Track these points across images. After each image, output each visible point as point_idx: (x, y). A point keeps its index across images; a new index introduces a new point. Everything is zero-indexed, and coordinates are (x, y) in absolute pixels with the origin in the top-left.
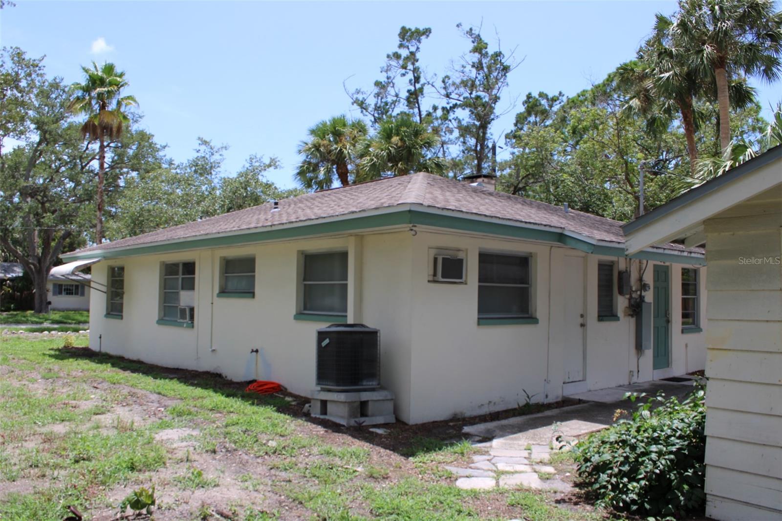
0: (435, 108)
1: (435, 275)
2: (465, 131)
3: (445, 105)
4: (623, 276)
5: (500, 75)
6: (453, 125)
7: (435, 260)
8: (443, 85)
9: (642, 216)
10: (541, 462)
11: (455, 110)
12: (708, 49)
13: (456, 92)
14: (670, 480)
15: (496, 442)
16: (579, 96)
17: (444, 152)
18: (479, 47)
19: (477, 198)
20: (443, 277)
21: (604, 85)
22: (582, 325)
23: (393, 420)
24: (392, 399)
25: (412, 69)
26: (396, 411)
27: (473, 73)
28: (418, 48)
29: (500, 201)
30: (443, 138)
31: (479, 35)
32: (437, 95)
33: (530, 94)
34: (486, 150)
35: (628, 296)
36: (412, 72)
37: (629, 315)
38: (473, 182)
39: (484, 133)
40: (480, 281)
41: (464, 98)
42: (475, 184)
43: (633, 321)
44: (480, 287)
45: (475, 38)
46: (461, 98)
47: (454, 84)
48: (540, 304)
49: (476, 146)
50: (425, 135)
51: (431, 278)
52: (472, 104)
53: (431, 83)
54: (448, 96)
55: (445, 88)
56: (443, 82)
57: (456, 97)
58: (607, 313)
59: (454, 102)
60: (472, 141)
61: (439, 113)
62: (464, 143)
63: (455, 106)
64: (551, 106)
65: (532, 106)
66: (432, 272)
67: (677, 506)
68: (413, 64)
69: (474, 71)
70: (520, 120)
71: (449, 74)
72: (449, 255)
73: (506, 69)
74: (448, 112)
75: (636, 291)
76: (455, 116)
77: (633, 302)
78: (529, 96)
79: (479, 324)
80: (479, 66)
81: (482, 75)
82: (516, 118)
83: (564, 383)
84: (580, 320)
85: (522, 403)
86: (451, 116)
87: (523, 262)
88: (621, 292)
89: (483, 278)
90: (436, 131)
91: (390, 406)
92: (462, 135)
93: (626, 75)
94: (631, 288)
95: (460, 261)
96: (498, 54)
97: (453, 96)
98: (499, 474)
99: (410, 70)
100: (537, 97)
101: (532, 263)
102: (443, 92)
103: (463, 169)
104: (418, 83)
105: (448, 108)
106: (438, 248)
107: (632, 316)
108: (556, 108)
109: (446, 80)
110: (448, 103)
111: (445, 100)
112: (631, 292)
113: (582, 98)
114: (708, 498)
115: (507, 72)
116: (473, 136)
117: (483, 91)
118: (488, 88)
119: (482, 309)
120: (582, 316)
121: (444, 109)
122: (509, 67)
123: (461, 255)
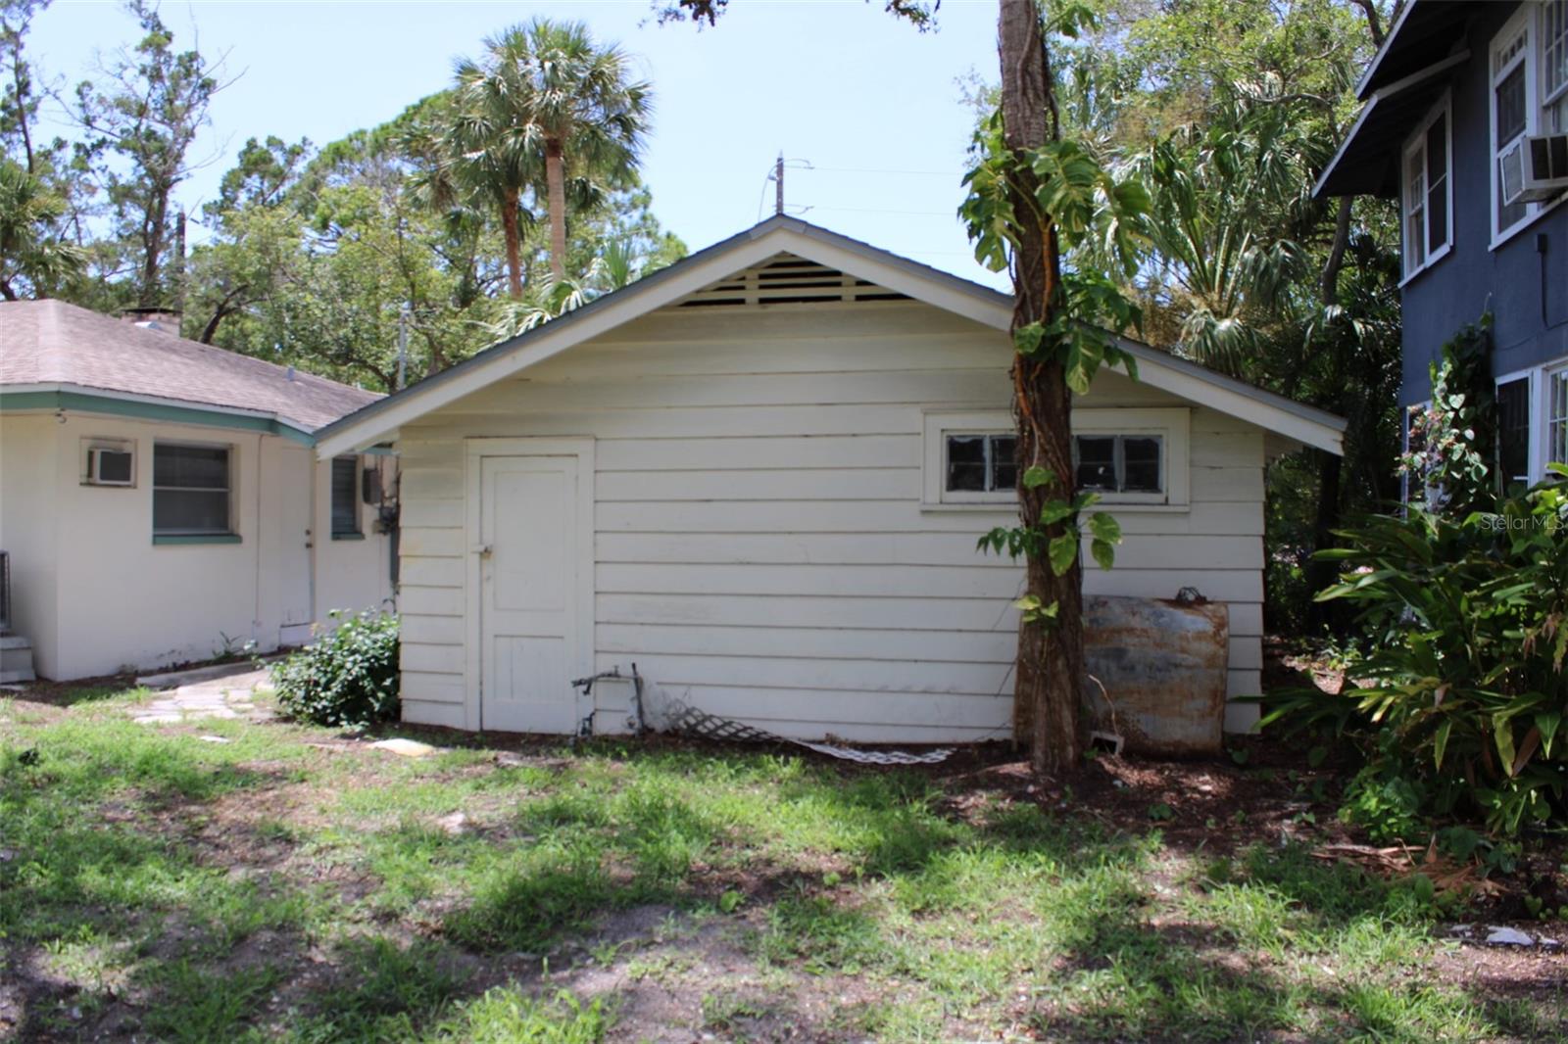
0: (60, 144)
1: (90, 474)
2: (121, 194)
3: (82, 140)
4: (371, 477)
5: (196, 96)
6: (99, 180)
7: (91, 455)
8: (77, 100)
9: (403, 391)
10: (239, 702)
11: (103, 151)
12: (531, 130)
13: (107, 116)
14: (363, 687)
15: (181, 690)
16: (351, 140)
17: (79, 230)
18: (157, 40)
19: (151, 361)
20: (103, 477)
21: (397, 125)
22: (309, 545)
23: (32, 677)
24: (29, 648)
25: (13, 65)
26: (36, 663)
27: (143, 87)
28: (25, 26)
29: (186, 364)
30: (76, 203)
31: (155, 15)
32: (65, 118)
33: (254, 140)
34: (166, 235)
35: (378, 505)
36: (12, 72)
37: (380, 532)
38: (141, 319)
39: (162, 204)
40: (156, 482)
41: (122, 131)
42: (144, 325)
43: (386, 540)
44: (156, 493)
45: (147, 18)
46: (117, 131)
47: (101, 100)
48: (244, 517)
49: (145, 227)
50: (40, 198)
51: (84, 480)
52: (142, 146)
53: (52, 90)
54: (89, 122)
55: (83, 106)
56: (79, 92)
57: (107, 126)
58: (346, 528)
59: (100, 136)
60: (137, 215)
61: (69, 154)
62: (121, 214)
63: (102, 143)
64: (290, 163)
65: (255, 160)
66: (85, 472)
67: (371, 712)
68: (14, 53)
69: (144, 81)
70: (232, 183)
71: (91, 77)
72: (111, 447)
73: (207, 86)
74: (88, 154)
75: (391, 498)
76: (102, 163)
77: (385, 513)
78: (252, 145)
79: (155, 543)
80: (155, 76)
81: (160, 92)
82: (225, 180)
83: (283, 626)
84: (306, 539)
85: (221, 650)
86: (95, 162)
87: (221, 456)
88: (367, 499)
89: (159, 479)
90: (63, 191)
91: (26, 657)
92: (115, 201)
93: (414, 144)
94: (383, 493)
95: (128, 456)
96: (193, 57)
97: (98, 124)
98: (184, 712)
99: (8, 67)
100: (265, 146)
101: (232, 457)
102: (78, 113)
103: (119, 263)
104: (27, 94)
105: (88, 146)
106: (95, 438)
107: (384, 532)
108: (300, 166)
109: (85, 90)
110: (88, 136)
111: (83, 129)
112: (382, 498)
113: (356, 144)
114: (404, 703)
115: (210, 92)
116: (140, 206)
117: (162, 122)
118: (171, 117)
119: (158, 523)
120: (308, 533)
121: (79, 147)
122: (214, 82)
123: (128, 448)
